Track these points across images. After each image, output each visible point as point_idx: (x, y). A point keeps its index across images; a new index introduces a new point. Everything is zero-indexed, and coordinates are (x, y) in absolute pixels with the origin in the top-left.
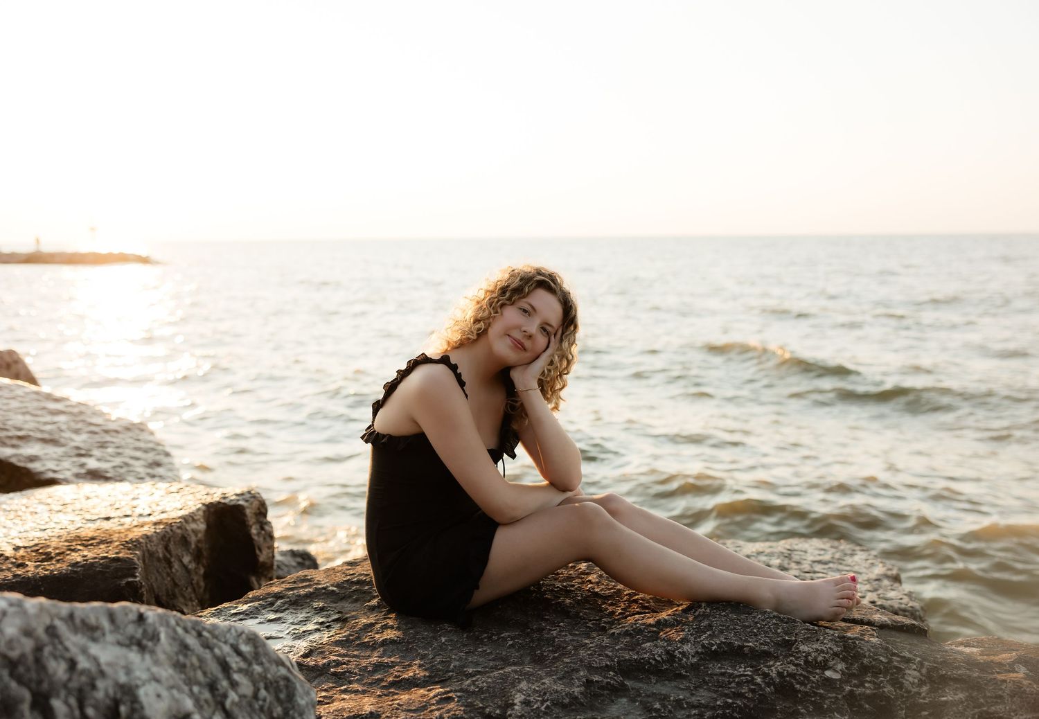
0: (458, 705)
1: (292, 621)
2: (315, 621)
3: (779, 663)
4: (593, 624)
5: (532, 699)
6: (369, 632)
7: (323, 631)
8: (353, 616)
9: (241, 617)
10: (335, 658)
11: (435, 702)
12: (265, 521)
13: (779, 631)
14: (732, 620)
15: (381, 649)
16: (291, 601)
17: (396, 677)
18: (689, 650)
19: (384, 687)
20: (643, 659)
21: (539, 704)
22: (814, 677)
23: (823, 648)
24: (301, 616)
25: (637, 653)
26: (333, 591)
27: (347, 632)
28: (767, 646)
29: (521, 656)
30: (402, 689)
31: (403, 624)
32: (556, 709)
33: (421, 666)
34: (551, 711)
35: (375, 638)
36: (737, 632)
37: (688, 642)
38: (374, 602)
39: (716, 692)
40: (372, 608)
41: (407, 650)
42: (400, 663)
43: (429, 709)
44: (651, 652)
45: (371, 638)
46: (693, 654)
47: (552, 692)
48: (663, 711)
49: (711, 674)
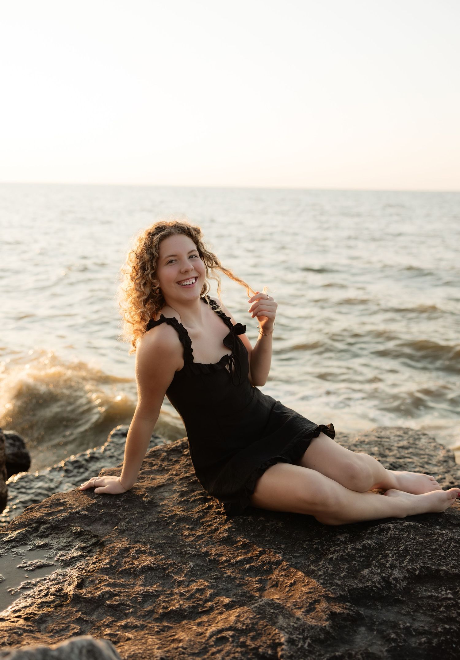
0: (233, 646)
1: (56, 546)
2: (77, 547)
4: (306, 545)
5: (294, 637)
6: (126, 557)
7: (86, 556)
8: (108, 540)
9: (13, 544)
10: (108, 589)
11: (213, 643)
14: (421, 544)
15: (143, 577)
16: (52, 526)
17: (164, 608)
18: (399, 576)
19: (156, 620)
20: (367, 587)
21: (301, 642)
24: (64, 541)
25: (361, 581)
26: (85, 515)
27: (107, 557)
28: (457, 569)
29: (260, 581)
30: (174, 621)
31: (153, 548)
32: (317, 647)
33: (182, 595)
34: (314, 649)
35: (133, 564)
36: (430, 556)
37: (396, 567)
38: (123, 525)
39: (432, 616)
40: (122, 532)
41: (164, 576)
42: (162, 591)
43: (211, 652)
44: (371, 580)
45: (130, 564)
46: (402, 578)
47: (309, 628)
48: (399, 640)
49: (421, 598)
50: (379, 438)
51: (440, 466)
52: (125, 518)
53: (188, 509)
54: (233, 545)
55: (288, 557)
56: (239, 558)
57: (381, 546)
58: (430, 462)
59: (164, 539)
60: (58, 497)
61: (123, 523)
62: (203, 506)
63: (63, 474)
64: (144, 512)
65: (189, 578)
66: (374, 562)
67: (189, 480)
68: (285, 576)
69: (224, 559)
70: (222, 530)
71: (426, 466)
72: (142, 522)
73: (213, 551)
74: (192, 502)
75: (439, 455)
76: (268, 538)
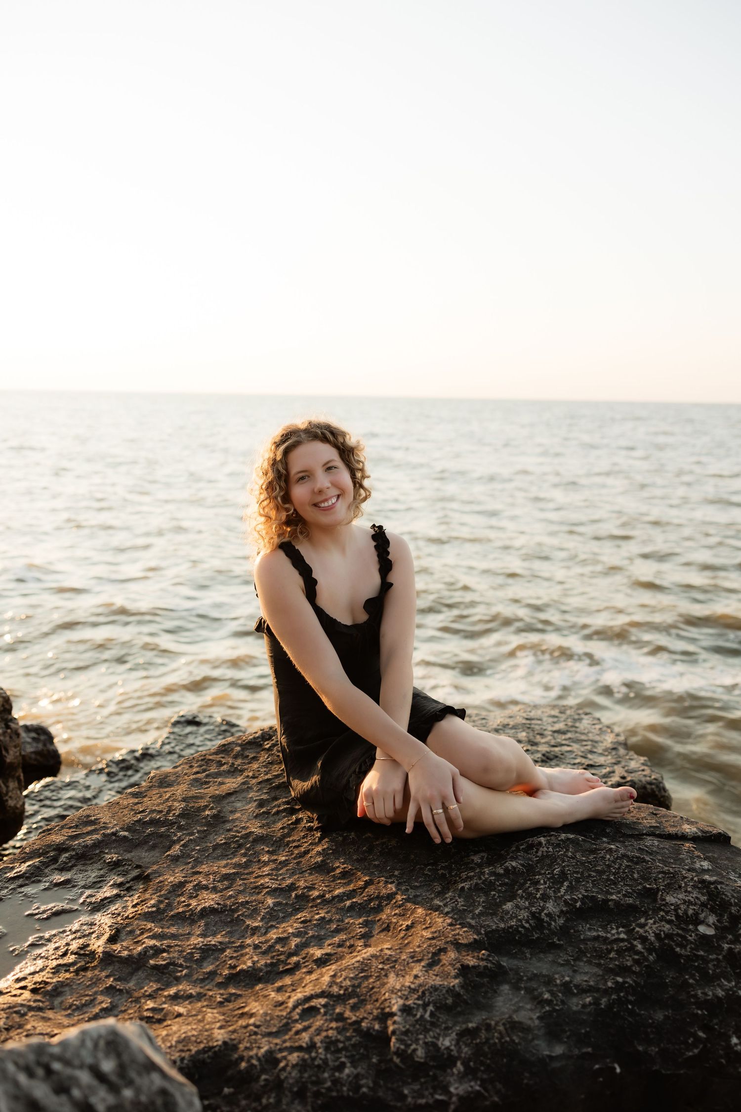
0: (326, 1020)
1: (82, 883)
2: (112, 882)
3: (651, 921)
4: (429, 870)
5: (410, 1002)
6: (179, 895)
7: (124, 896)
8: (155, 872)
9: (20, 881)
10: (152, 942)
11: (297, 1017)
12: (10, 717)
13: (636, 876)
14: (583, 864)
15: (202, 923)
16: (77, 854)
17: (231, 967)
18: (554, 910)
19: (220, 985)
20: (511, 927)
21: (421, 1010)
22: (691, 936)
23: (690, 898)
24: (93, 875)
25: (502, 919)
26: (125, 836)
27: (154, 897)
28: (631, 897)
29: (366, 924)
30: (244, 986)
31: (219, 882)
32: (442, 1016)
33: (256, 947)
34: (438, 1020)
35: (189, 905)
36: (595, 881)
37: (549, 897)
38: (176, 850)
39: (599, 965)
40: (175, 859)
41: (232, 921)
42: (230, 942)
43: (294, 1030)
44: (516, 917)
45: (186, 905)
46: (558, 914)
47: (431, 990)
48: (555, 1002)
49: (584, 940)
50: (527, 719)
51: (607, 756)
52: (179, 840)
53: (268, 825)
54: (328, 873)
55: (403, 888)
56: (337, 892)
57: (530, 869)
58: (595, 750)
59: (234, 868)
60: (88, 812)
61: (178, 847)
62: (289, 820)
63: (104, 778)
64: (207, 830)
65: (267, 923)
66: (520, 892)
67: (271, 784)
68: (400, 915)
69: (316, 893)
70: (314, 852)
71: (589, 756)
72: (204, 845)
73: (302, 884)
74: (274, 814)
75: (605, 740)
76: (376, 863)
